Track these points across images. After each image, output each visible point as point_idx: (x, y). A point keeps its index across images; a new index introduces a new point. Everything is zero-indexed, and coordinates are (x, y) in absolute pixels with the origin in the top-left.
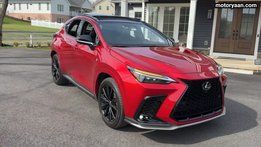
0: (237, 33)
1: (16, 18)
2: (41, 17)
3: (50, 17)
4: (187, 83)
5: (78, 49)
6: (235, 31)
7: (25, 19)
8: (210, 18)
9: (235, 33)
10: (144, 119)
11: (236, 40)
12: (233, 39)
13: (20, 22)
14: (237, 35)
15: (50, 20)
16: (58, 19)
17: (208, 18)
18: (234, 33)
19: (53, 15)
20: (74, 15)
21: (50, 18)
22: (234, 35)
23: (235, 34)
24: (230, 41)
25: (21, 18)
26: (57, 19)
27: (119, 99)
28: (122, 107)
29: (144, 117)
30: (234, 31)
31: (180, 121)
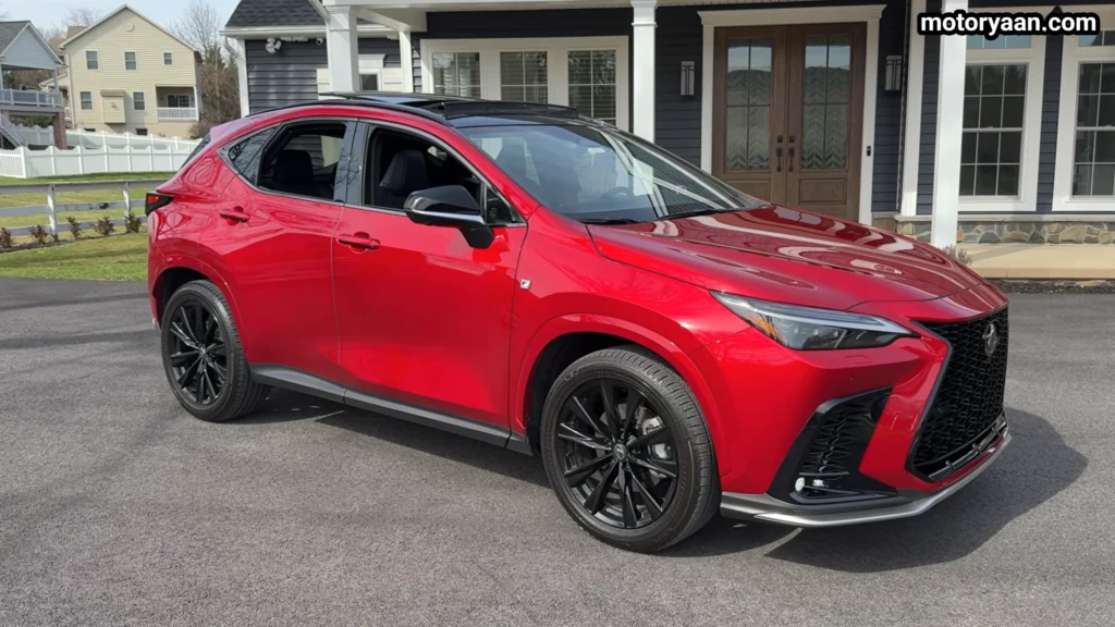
0: (791, 145)
4: (947, 332)
5: (376, 248)
6: (785, 140)
8: (692, 93)
9: (785, 146)
10: (808, 491)
11: (790, 174)
12: (779, 170)
14: (792, 152)
17: (683, 93)
18: (780, 145)
22: (779, 152)
23: (785, 151)
24: (769, 179)
27: (689, 429)
28: (702, 456)
29: (809, 481)
30: (780, 140)
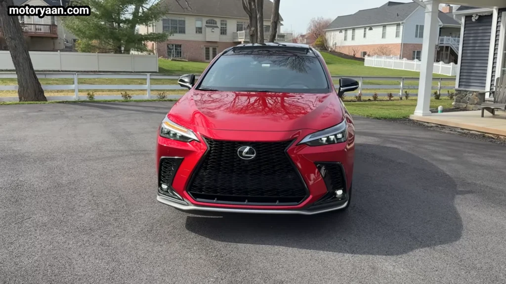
1: (345, 54)
2: (383, 51)
3: (400, 49)
7: (358, 55)
13: (350, 60)
15: (399, 56)
16: (414, 52)
19: (405, 46)
20: (446, 44)
21: (398, 52)
25: (352, 54)
26: (412, 52)
31: (198, 199)
